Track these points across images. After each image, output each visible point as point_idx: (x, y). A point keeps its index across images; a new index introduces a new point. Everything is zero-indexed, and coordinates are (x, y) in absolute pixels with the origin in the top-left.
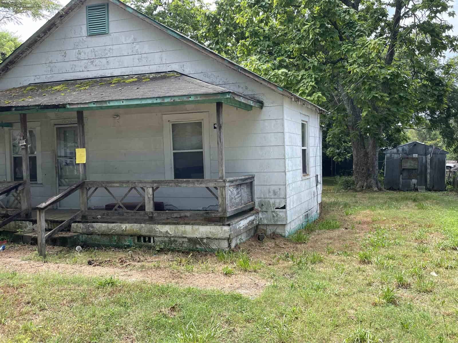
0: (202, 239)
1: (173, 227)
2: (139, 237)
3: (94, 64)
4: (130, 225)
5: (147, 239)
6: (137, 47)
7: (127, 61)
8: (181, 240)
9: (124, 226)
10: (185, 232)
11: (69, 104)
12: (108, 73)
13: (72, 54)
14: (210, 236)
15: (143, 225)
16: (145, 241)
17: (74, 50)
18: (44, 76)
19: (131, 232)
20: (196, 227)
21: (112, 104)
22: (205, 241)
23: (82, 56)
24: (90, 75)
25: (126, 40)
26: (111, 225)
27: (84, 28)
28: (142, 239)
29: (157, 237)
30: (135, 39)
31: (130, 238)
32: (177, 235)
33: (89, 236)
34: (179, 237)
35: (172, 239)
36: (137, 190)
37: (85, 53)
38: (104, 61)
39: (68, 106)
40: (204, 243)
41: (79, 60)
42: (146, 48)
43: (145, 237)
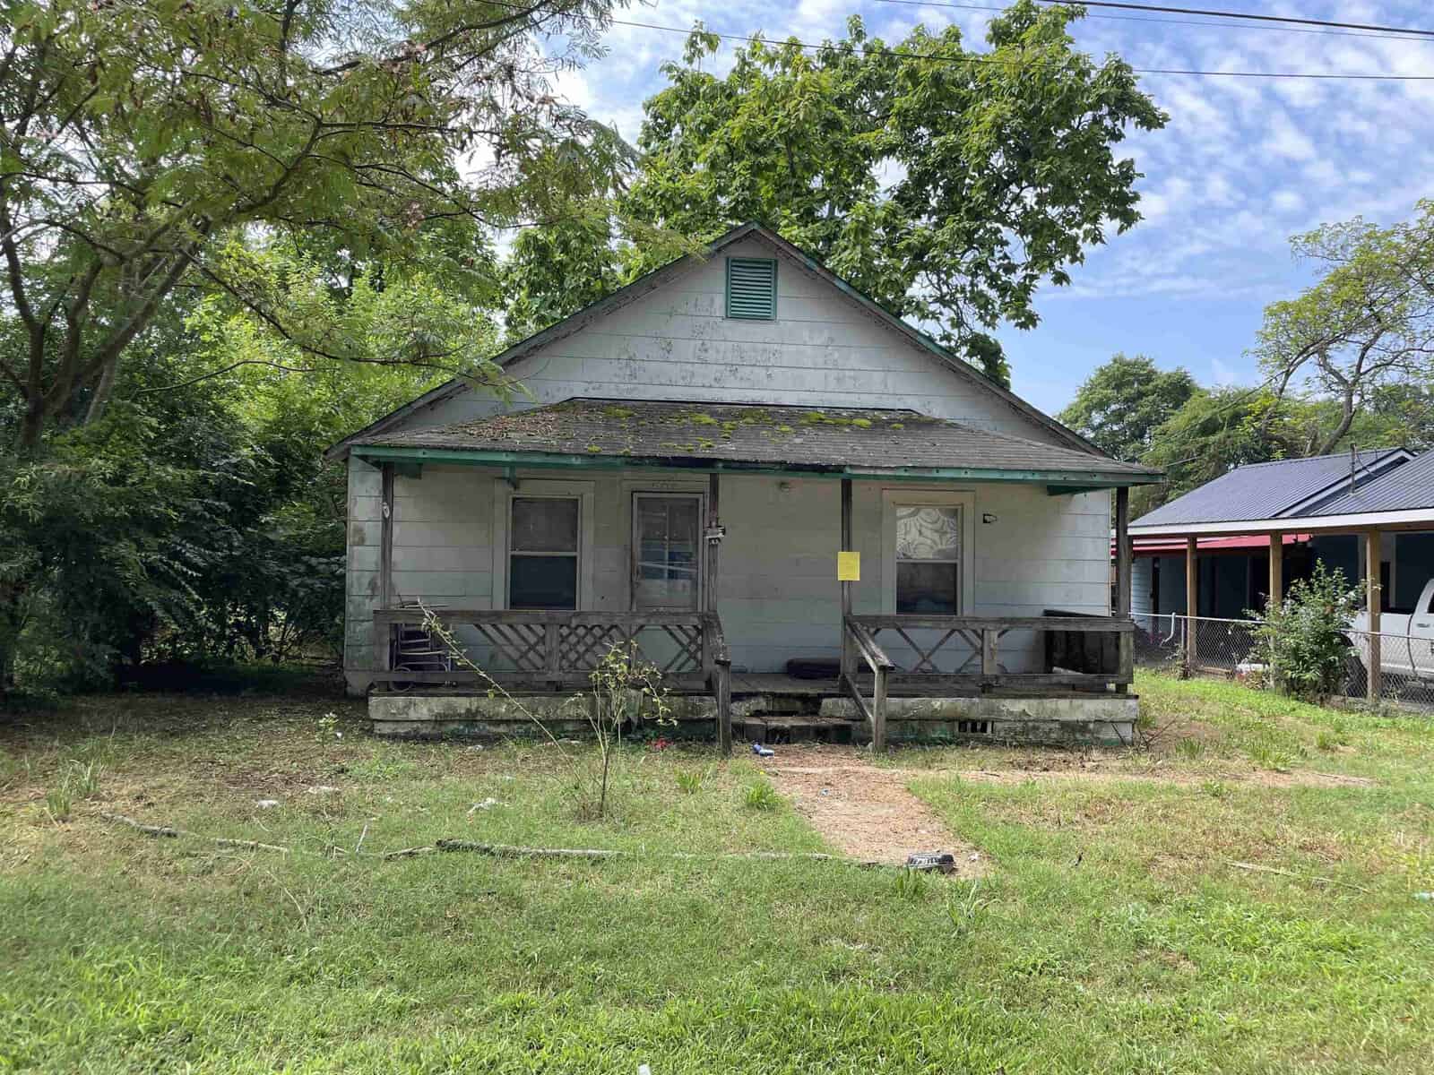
0: (1086, 723)
1: (1034, 702)
2: (963, 724)
3: (739, 375)
4: (950, 700)
5: (979, 727)
6: (836, 355)
7: (814, 379)
8: (1046, 727)
9: (937, 703)
10: (1056, 711)
11: (851, 466)
12: (768, 397)
13: (687, 349)
14: (1103, 717)
15: (976, 700)
16: (974, 729)
17: (692, 342)
18: (612, 386)
19: (952, 715)
20: (1077, 702)
21: (943, 474)
22: (1091, 726)
23: (711, 356)
24: (728, 396)
25: (811, 338)
26: (909, 702)
27: (720, 300)
28: (969, 725)
29: (1001, 721)
30: (832, 340)
31: (944, 725)
32: (1042, 717)
33: (858, 723)
34: (1045, 721)
35: (1030, 724)
36: (964, 636)
37: (718, 352)
38: (762, 372)
39: (848, 470)
40: (1090, 731)
41: (705, 362)
42: (855, 360)
43: (974, 723)
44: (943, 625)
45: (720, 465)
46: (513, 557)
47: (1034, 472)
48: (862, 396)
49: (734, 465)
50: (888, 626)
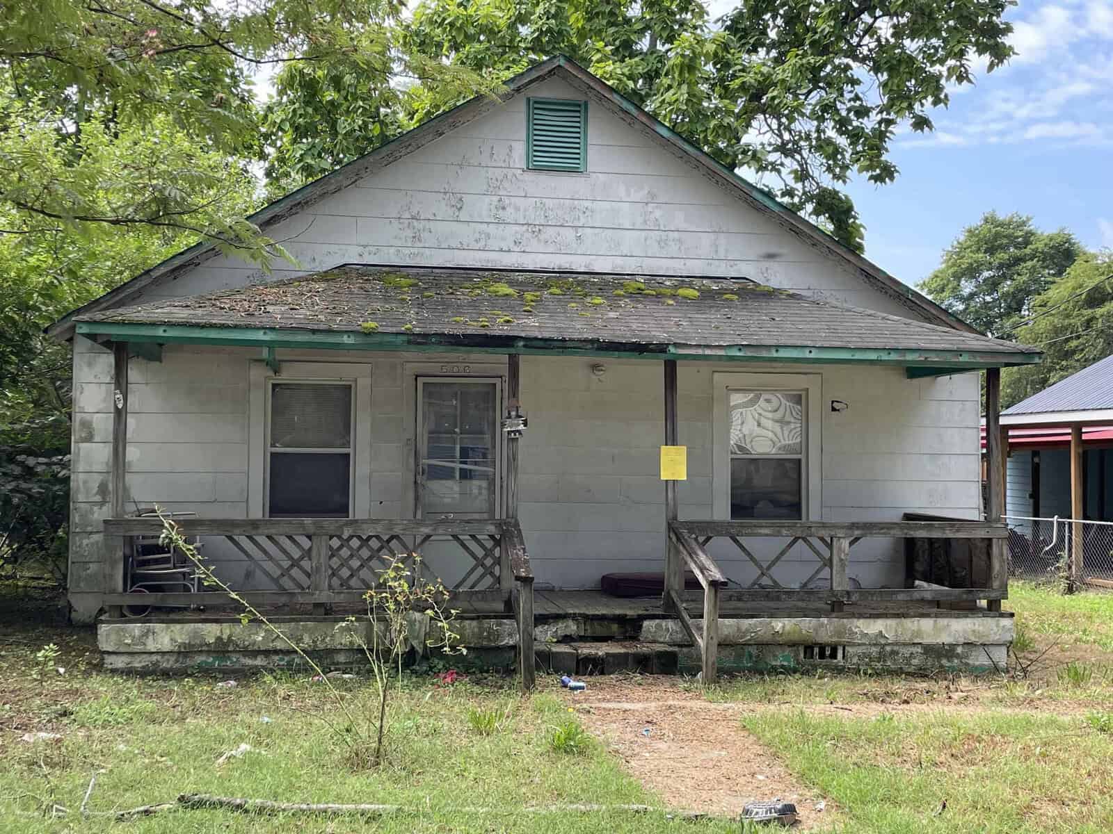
0: (953, 646)
1: (892, 622)
2: (809, 648)
3: (542, 237)
4: (794, 620)
5: (828, 653)
6: (658, 213)
7: (630, 241)
8: (906, 651)
9: (779, 625)
10: (918, 633)
11: (676, 345)
12: (579, 264)
13: (481, 206)
14: (973, 639)
15: (825, 620)
16: (822, 656)
17: (487, 199)
18: (392, 250)
19: (796, 638)
20: (943, 622)
21: (783, 354)
22: (959, 650)
23: (509, 215)
24: (530, 262)
25: (628, 195)
26: (746, 623)
27: (520, 149)
28: (816, 650)
29: (854, 645)
30: (652, 196)
31: (787, 651)
32: (901, 639)
33: (685, 650)
34: (905, 644)
35: (888, 648)
37: (517, 209)
38: (569, 234)
39: (672, 350)
40: (958, 656)
41: (500, 222)
42: (679, 219)
43: (822, 648)
44: (784, 532)
45: (521, 343)
46: (272, 454)
47: (890, 350)
48: (689, 262)
49: (535, 343)
50: (720, 534)
